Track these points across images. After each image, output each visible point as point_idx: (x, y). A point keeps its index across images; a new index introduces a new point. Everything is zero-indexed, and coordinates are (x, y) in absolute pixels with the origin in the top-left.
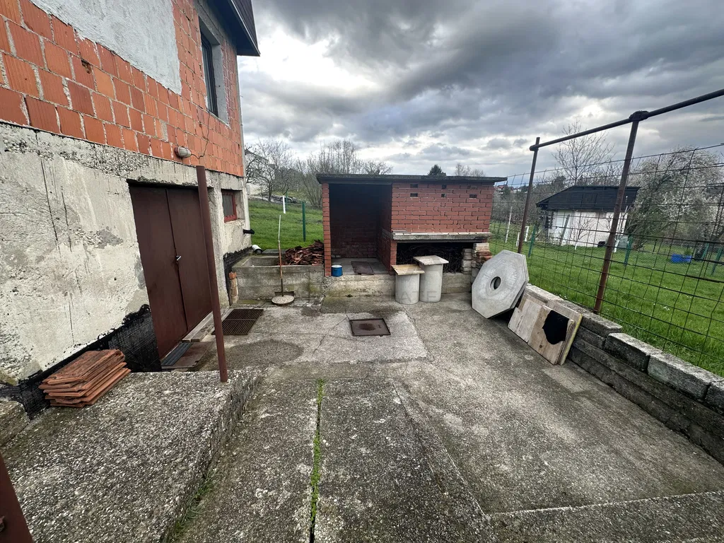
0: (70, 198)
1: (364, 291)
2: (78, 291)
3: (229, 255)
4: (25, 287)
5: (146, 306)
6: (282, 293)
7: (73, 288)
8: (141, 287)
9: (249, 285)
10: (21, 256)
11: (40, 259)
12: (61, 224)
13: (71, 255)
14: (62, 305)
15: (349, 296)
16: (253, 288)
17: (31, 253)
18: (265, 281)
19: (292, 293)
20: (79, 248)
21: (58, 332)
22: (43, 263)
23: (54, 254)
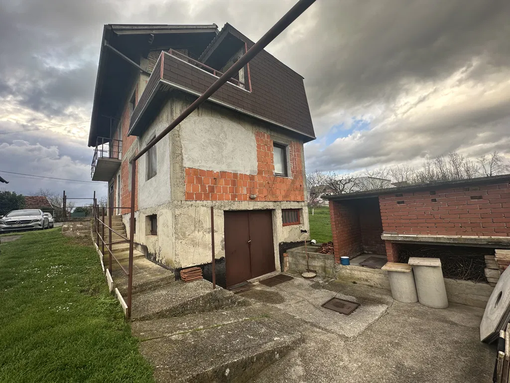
0: (201, 218)
1: (367, 280)
2: (198, 246)
3: (285, 243)
4: (184, 242)
5: (223, 258)
6: (309, 271)
7: (197, 245)
8: (222, 249)
9: (293, 262)
10: (185, 234)
11: (189, 235)
12: (197, 225)
13: (198, 235)
14: (192, 250)
15: (354, 283)
16: (295, 264)
17: (187, 233)
18: (301, 261)
19: (315, 272)
20: (201, 233)
21: (189, 258)
22: (190, 236)
23: (193, 234)
